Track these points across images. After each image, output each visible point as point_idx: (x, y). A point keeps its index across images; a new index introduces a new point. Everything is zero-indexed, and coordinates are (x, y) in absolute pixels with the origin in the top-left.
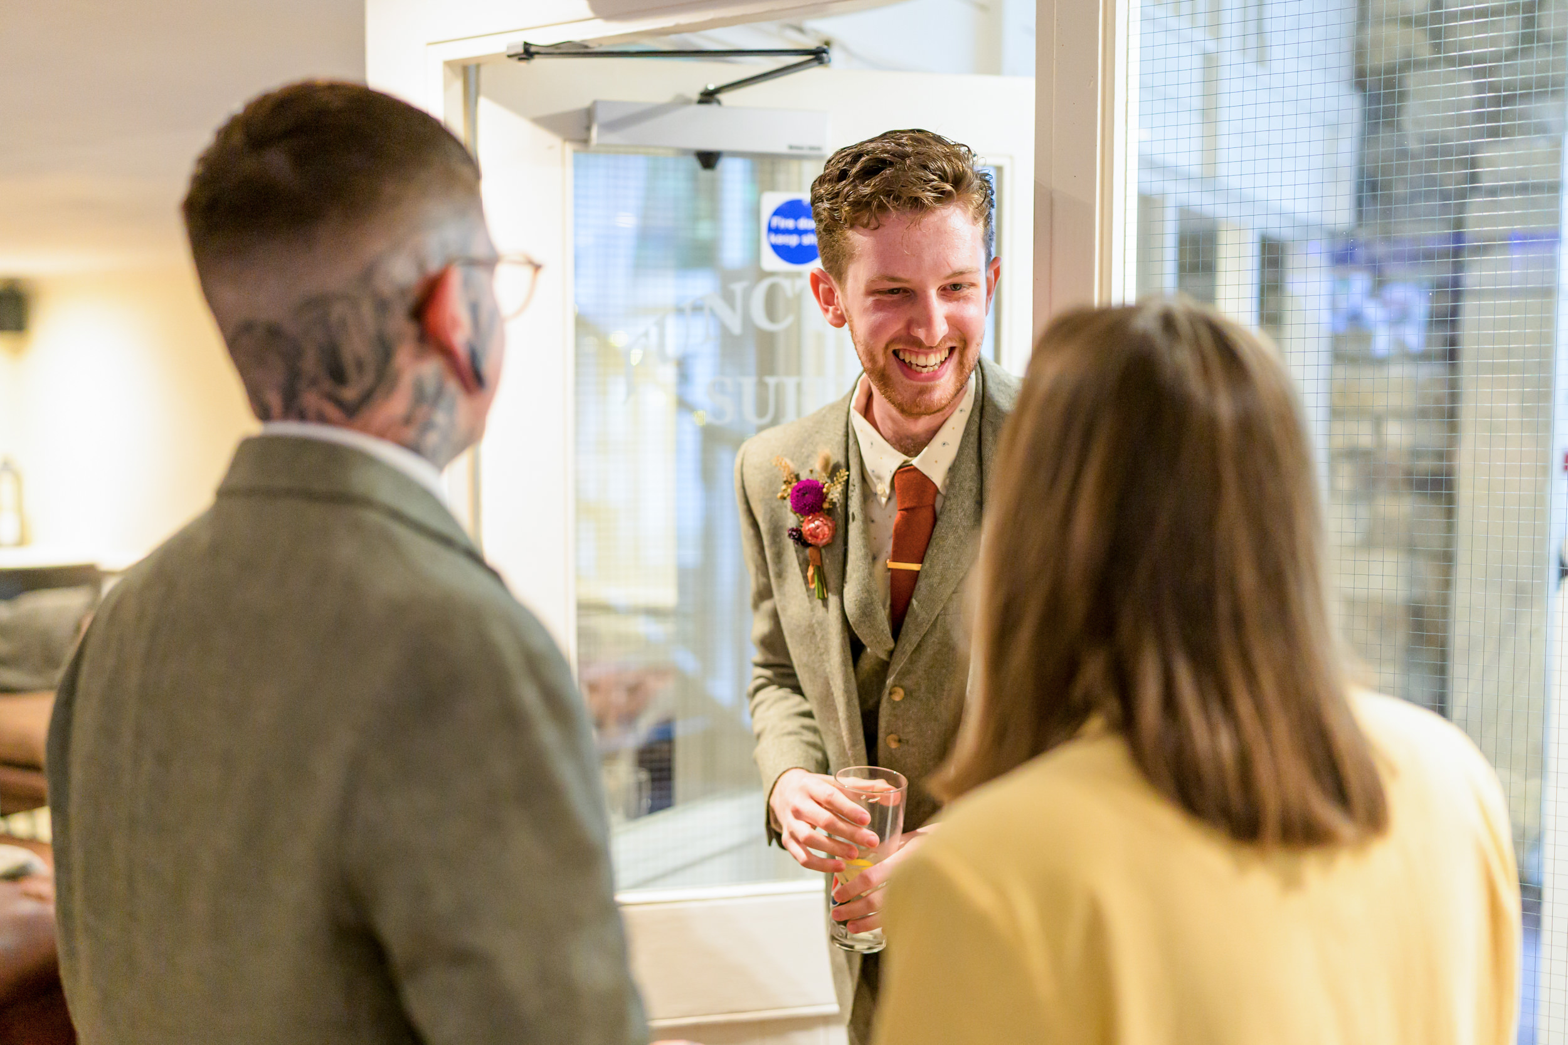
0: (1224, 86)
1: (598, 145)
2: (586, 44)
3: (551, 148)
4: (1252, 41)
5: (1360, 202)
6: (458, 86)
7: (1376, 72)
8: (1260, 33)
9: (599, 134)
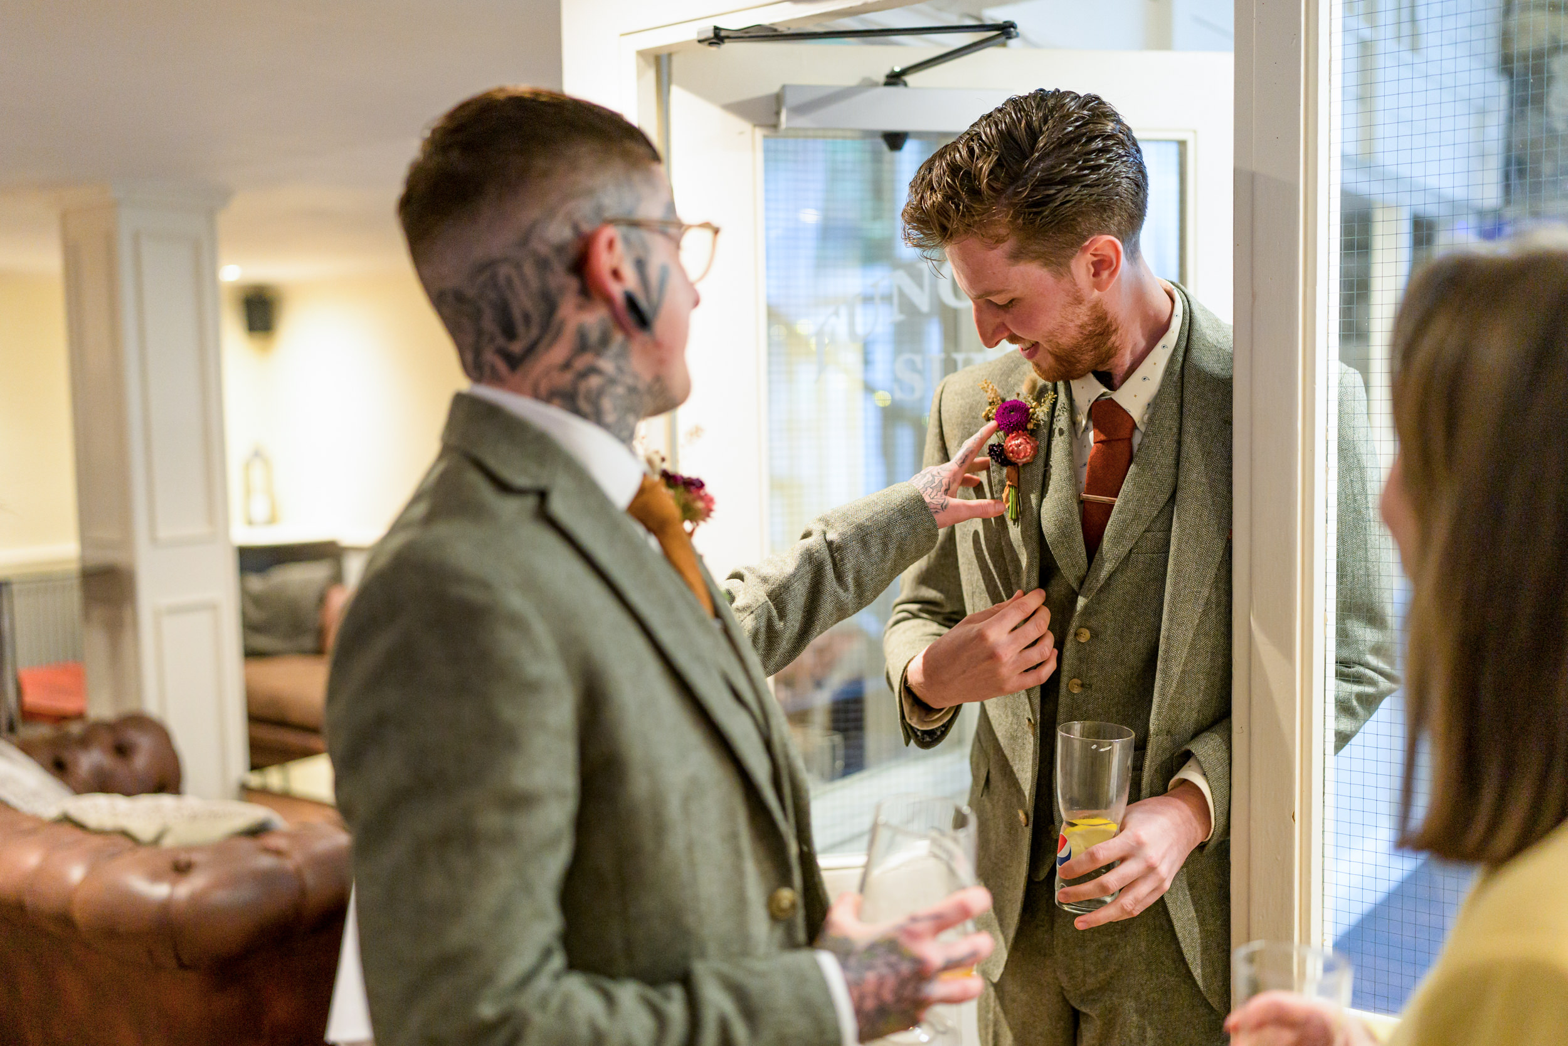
0: (1380, 75)
1: (787, 129)
2: (775, 27)
3: (741, 133)
4: (1406, 29)
5: (1507, 176)
6: (651, 74)
7: (1524, 57)
8: (1413, 21)
9: (788, 119)
